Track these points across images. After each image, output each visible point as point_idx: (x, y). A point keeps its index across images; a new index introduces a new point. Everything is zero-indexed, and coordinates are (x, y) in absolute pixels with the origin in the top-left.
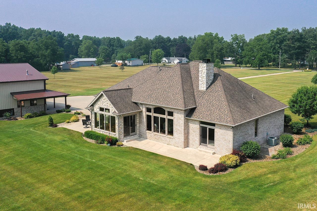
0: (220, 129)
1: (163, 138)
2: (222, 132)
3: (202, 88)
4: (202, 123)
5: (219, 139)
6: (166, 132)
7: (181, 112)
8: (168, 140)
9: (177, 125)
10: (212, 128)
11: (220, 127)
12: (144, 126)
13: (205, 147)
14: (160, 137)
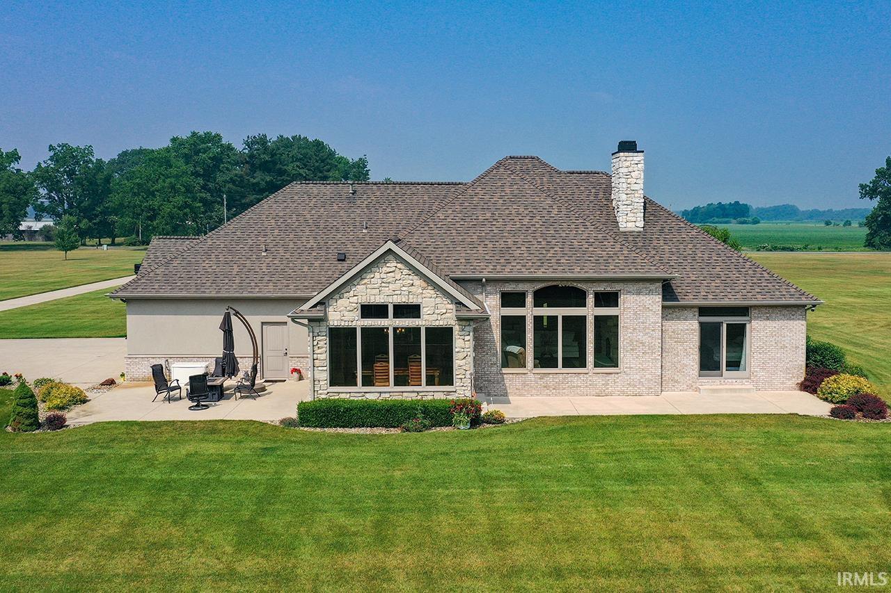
0: (768, 319)
1: (576, 381)
2: (775, 327)
3: (630, 225)
4: (704, 311)
5: (763, 347)
6: (590, 358)
7: (652, 287)
8: (599, 380)
9: (635, 329)
10: (735, 321)
11: (767, 313)
12: (495, 355)
13: (717, 380)
14: (564, 379)
